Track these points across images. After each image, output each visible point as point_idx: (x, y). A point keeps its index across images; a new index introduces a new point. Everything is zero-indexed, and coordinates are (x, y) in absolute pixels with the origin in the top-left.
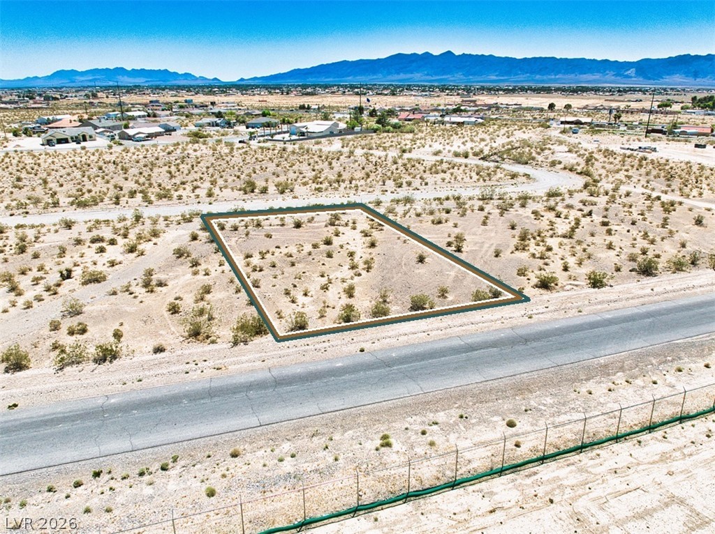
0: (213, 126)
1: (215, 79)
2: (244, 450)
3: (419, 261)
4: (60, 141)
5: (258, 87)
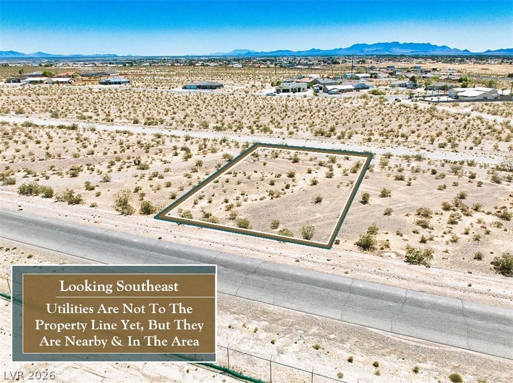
0: (403, 87)
1: (466, 50)
3: (315, 202)
4: (285, 91)
5: (498, 57)
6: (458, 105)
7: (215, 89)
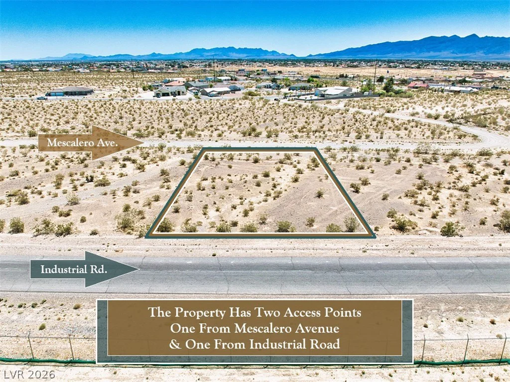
0: (268, 88)
1: (292, 55)
2: (84, 306)
3: (317, 196)
4: (164, 95)
5: (319, 61)
6: (330, 102)
7: (86, 95)
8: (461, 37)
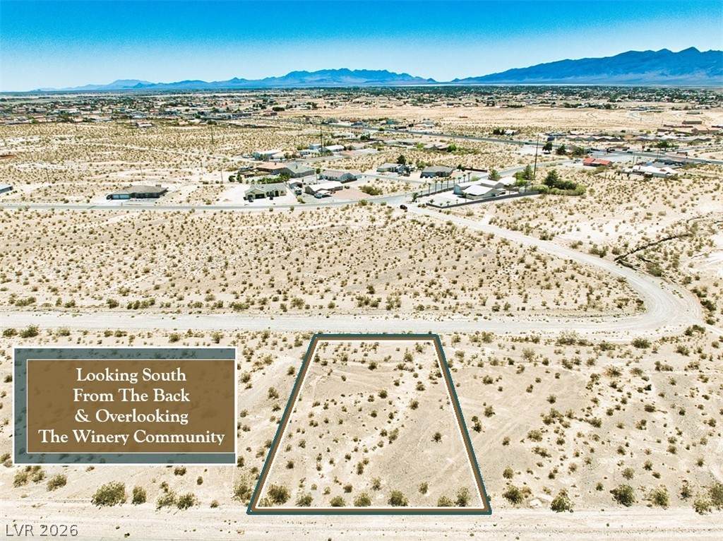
0: (393, 172)
3: (435, 439)
4: (258, 196)
6: (472, 214)
8: (674, 51)
